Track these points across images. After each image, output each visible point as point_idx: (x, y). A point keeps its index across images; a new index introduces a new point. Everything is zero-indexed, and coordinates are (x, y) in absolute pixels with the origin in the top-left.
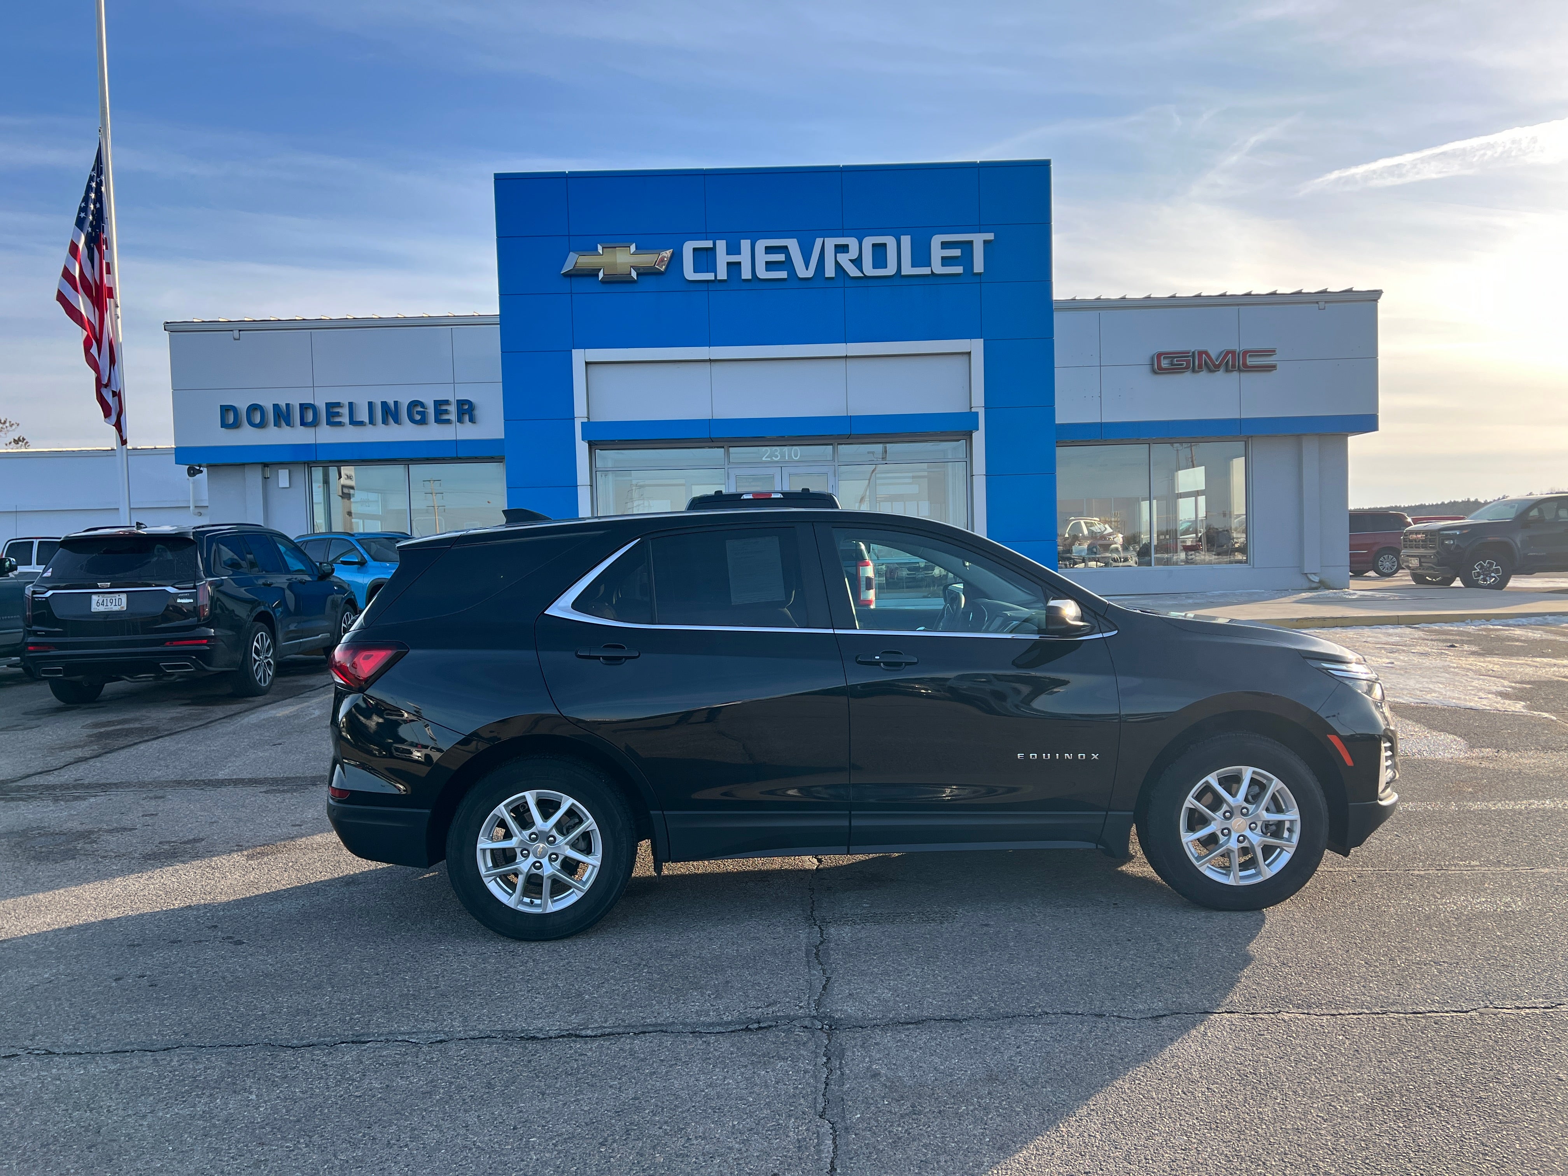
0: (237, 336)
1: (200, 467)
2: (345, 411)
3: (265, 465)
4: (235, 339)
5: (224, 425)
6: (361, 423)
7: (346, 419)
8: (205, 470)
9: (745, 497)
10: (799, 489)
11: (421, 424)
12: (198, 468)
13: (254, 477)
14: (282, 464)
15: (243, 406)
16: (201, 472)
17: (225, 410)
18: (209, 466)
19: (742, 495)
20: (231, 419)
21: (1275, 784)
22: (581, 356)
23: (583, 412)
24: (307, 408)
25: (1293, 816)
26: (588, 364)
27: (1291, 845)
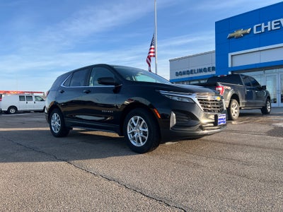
2: (193, 71)
3: (183, 81)
4: (178, 61)
5: (176, 75)
6: (196, 73)
7: (193, 73)
9: (219, 76)
11: (206, 72)
14: (185, 81)
15: (179, 72)
21: (144, 121)
22: (230, 55)
23: (230, 66)
24: (188, 71)
25: (147, 130)
26: (232, 56)
27: (146, 138)
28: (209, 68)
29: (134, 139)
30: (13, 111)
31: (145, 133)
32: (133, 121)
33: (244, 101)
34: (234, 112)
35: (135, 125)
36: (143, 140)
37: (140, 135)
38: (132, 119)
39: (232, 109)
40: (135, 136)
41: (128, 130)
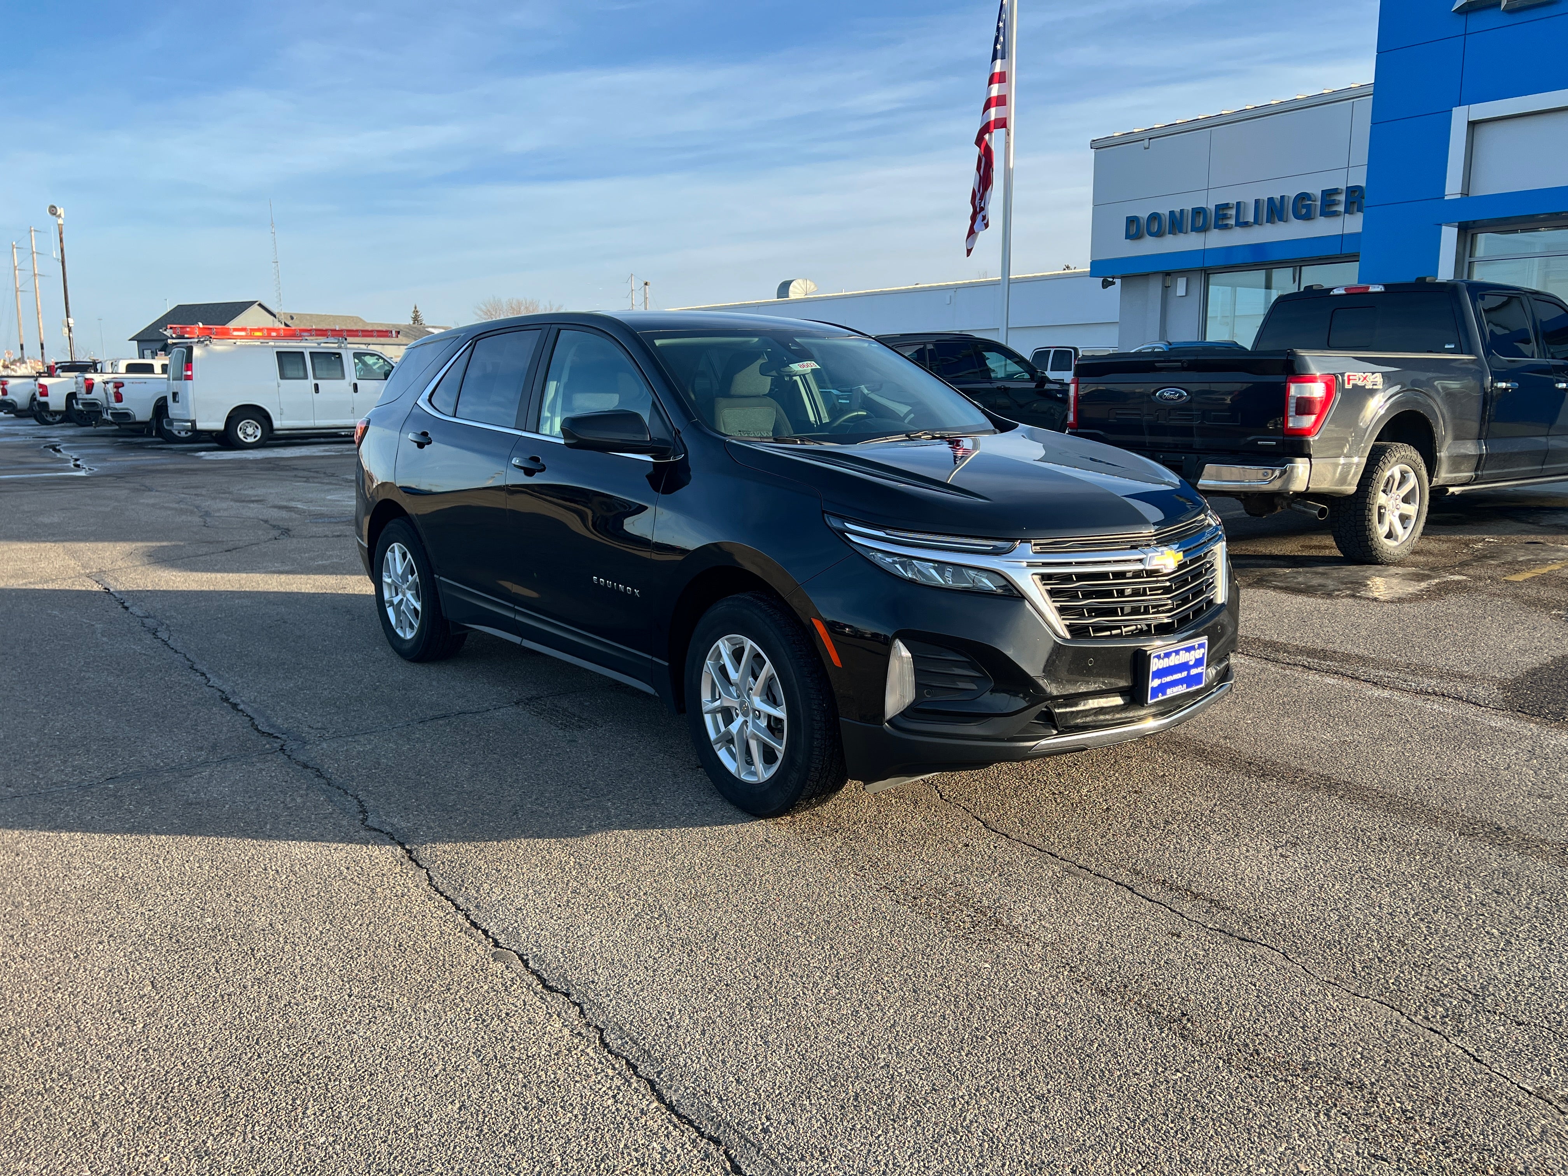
0: (1147, 145)
1: (1113, 278)
2: (1233, 212)
3: (1168, 274)
4: (1145, 148)
5: (1128, 236)
6: (1246, 224)
7: (1232, 222)
8: (1118, 281)
9: (1336, 292)
10: (1412, 279)
11: (1308, 219)
12: (1111, 280)
13: (1155, 288)
14: (1182, 272)
15: (1144, 215)
16: (1113, 283)
17: (1132, 221)
18: (1122, 278)
19: (1332, 289)
20: (1134, 230)
21: (768, 668)
22: (1460, 116)
23: (1453, 188)
24: (1198, 212)
25: (780, 713)
26: (1473, 125)
27: (780, 749)
28: (1329, 195)
29: (729, 740)
30: (250, 432)
31: (774, 726)
32: (727, 661)
33: (1470, 448)
34: (1392, 518)
35: (734, 676)
36: (769, 756)
37: (756, 729)
38: (724, 646)
39: (1381, 499)
40: (734, 728)
41: (706, 696)
